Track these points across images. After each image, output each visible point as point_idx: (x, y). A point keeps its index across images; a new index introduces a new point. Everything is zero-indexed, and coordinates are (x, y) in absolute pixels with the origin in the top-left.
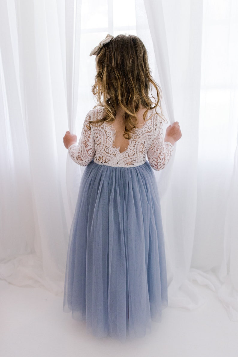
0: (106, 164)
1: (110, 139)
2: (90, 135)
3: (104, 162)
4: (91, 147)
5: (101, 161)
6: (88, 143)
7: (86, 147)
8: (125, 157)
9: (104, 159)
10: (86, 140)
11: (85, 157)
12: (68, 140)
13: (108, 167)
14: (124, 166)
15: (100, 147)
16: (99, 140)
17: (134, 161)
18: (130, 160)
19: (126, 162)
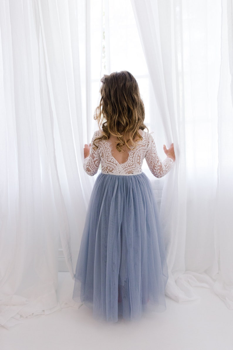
5: (107, 170)
15: (103, 158)
16: (101, 153)
17: (133, 171)
18: (130, 169)
19: (127, 171)
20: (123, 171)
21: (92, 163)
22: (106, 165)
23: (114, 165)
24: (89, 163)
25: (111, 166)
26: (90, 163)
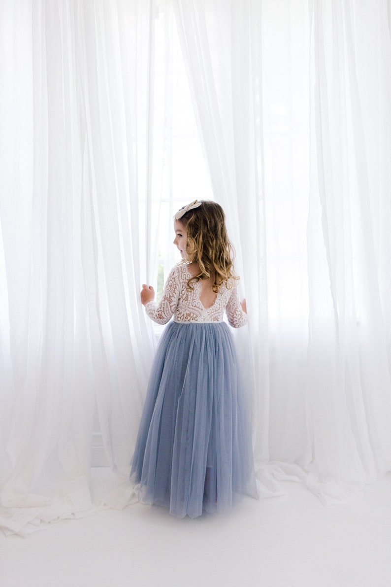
0: (193, 322)
1: (197, 291)
2: (176, 290)
3: (191, 319)
4: (175, 303)
5: (189, 318)
6: (173, 298)
7: (170, 303)
8: (213, 311)
9: (192, 315)
10: (171, 295)
11: (167, 314)
12: (146, 295)
13: (196, 325)
14: (210, 322)
15: (186, 302)
16: (185, 295)
17: (219, 317)
18: (216, 315)
19: (212, 317)
20: (209, 317)
21: (168, 308)
22: (189, 311)
23: (200, 310)
24: (162, 308)
25: (195, 312)
26: (165, 308)
